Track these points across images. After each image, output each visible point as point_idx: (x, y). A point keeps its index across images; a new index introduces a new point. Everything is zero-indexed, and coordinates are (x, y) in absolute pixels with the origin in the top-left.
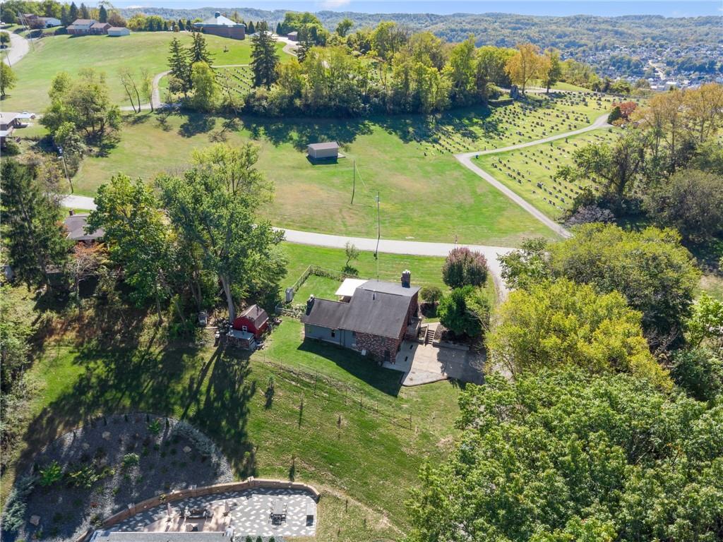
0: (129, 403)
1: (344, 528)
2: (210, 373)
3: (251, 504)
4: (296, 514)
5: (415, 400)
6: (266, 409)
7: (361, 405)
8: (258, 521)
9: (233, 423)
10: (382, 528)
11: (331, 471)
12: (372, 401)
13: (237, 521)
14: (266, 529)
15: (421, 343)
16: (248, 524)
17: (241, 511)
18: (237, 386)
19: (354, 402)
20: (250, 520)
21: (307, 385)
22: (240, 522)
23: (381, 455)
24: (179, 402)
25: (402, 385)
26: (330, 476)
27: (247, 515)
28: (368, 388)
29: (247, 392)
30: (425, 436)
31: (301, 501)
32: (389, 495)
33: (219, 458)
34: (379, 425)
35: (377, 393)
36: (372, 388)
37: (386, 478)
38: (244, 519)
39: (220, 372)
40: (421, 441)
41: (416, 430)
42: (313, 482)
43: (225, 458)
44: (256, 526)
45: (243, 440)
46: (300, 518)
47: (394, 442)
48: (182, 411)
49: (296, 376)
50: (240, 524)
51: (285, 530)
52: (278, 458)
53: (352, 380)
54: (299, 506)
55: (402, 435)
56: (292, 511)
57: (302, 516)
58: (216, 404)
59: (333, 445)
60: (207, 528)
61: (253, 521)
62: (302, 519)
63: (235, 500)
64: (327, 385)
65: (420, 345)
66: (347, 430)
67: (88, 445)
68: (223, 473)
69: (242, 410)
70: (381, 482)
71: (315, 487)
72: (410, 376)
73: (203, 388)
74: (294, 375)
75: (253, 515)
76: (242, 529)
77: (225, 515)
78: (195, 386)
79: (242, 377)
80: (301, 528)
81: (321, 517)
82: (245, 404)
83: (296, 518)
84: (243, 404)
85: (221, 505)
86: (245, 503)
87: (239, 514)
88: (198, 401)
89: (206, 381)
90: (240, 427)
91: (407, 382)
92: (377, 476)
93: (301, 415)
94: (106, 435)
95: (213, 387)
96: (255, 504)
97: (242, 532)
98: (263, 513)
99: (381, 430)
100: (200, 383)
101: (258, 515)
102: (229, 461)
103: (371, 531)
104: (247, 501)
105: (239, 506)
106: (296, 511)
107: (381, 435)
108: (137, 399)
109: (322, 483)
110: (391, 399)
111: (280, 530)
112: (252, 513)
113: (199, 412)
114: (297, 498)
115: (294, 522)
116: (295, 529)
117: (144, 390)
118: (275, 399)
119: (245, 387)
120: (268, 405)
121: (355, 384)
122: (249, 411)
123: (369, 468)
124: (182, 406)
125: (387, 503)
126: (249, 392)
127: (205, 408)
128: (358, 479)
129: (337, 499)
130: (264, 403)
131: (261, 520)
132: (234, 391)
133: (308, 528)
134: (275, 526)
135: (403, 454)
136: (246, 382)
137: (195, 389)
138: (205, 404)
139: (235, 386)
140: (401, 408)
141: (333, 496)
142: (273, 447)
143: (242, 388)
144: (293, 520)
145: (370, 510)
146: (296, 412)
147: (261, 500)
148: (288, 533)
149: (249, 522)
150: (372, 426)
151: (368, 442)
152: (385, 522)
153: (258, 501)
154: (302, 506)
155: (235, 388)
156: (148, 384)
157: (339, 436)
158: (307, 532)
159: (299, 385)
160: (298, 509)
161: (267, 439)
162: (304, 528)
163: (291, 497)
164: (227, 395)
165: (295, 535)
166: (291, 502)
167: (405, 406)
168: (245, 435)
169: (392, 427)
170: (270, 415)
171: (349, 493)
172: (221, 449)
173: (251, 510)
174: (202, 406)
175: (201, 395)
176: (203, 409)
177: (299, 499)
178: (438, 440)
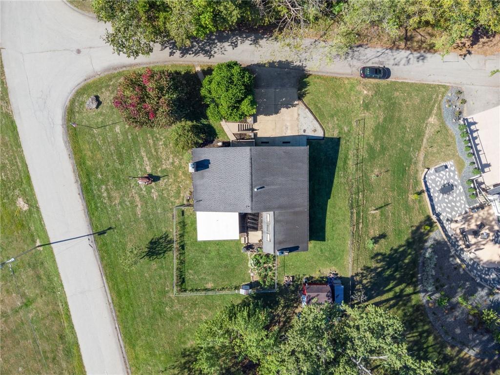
0: (431, 337)
1: (444, 144)
2: (378, 299)
3: (444, 210)
4: (442, 178)
5: (337, 122)
6: (386, 236)
7: (357, 164)
8: (454, 199)
9: (404, 254)
10: (437, 120)
11: (409, 167)
12: (349, 157)
13: (459, 212)
14: (458, 192)
15: (255, 135)
16: (458, 204)
17: (451, 213)
18: (380, 270)
19: (357, 170)
20: (456, 204)
21: (358, 214)
22: (458, 210)
23: (389, 136)
24: (409, 304)
25: (324, 137)
26: (413, 167)
27: (452, 209)
28: (340, 163)
29: (380, 259)
30: (366, 106)
31: (431, 179)
32: (415, 122)
33: (427, 248)
34: (368, 144)
35: (341, 155)
36: (338, 161)
37: (405, 128)
38: (456, 209)
39: (373, 292)
40: (372, 109)
41: (364, 115)
42: (418, 177)
43: (426, 244)
44: (458, 199)
45: (410, 240)
46: (443, 175)
47: (378, 129)
48: (413, 297)
49: (355, 227)
50: (460, 209)
51: (455, 180)
52: (413, 208)
53: (339, 179)
54: (435, 179)
55: (371, 124)
56: (440, 182)
57: (442, 174)
58: (398, 276)
59: (394, 173)
60: (469, 227)
61: (455, 202)
62: (444, 173)
63: (445, 222)
64: (352, 198)
65: (259, 136)
66: (381, 167)
67: (470, 336)
68: (435, 240)
69: (393, 254)
70: (408, 130)
71: (422, 174)
72: (310, 133)
73: (390, 295)
74: (355, 229)
75: (451, 205)
76: (463, 206)
77: (456, 221)
78: (392, 302)
79: (372, 271)
80: (450, 171)
81: (438, 162)
82: (389, 255)
83: (444, 178)
84: (390, 256)
85: (451, 228)
86: (444, 214)
87: (454, 213)
88: (402, 291)
89: (385, 297)
90: (404, 248)
91: (320, 133)
92: (405, 134)
93: (382, 207)
94: (458, 331)
95: (387, 288)
96: (443, 207)
97: (465, 204)
98: (447, 199)
99: (372, 141)
100: (387, 301)
101: (450, 202)
102: (426, 241)
103: (440, 126)
104: (443, 214)
105: (448, 217)
106: (440, 180)
107: (376, 140)
108: (425, 335)
109: (417, 171)
110: (343, 142)
111: (456, 183)
112: (450, 206)
113: (408, 285)
114: (430, 183)
115: (448, 177)
116: (452, 174)
117: (416, 336)
118: (377, 234)
119: (378, 263)
120: (383, 236)
121: (342, 175)
122: (392, 249)
123: (402, 141)
124: (409, 300)
125: (420, 121)
126: (379, 257)
127: (404, 282)
128: (410, 147)
129: (426, 157)
130: (383, 241)
131: (453, 197)
132: (384, 270)
133: (449, 167)
134: (455, 187)
135: (385, 120)
136: (373, 264)
137: (394, 301)
138: (401, 284)
139: (380, 271)
140: (349, 131)
141: (424, 159)
142: (408, 215)
143: (379, 265)
144: (446, 179)
145: (427, 132)
146: (381, 212)
147: (439, 205)
148: (456, 177)
149: (457, 204)
150: (371, 149)
151: (384, 149)
152: (432, 120)
153: (441, 207)
154: (435, 177)
155: (382, 270)
156: (411, 337)
157: (387, 171)
158: (452, 166)
159: (361, 221)
160: (437, 179)
161: (405, 223)
162: (450, 169)
163: (430, 187)
164: (388, 273)
165: (456, 173)
166: (434, 185)
167: (346, 129)
168: (407, 241)
169: (366, 134)
170: (390, 230)
171: (419, 150)
172: (422, 251)
173: (449, 208)
174: (403, 285)
175: (396, 293)
176: (405, 282)
177: (430, 181)
178: (367, 96)
